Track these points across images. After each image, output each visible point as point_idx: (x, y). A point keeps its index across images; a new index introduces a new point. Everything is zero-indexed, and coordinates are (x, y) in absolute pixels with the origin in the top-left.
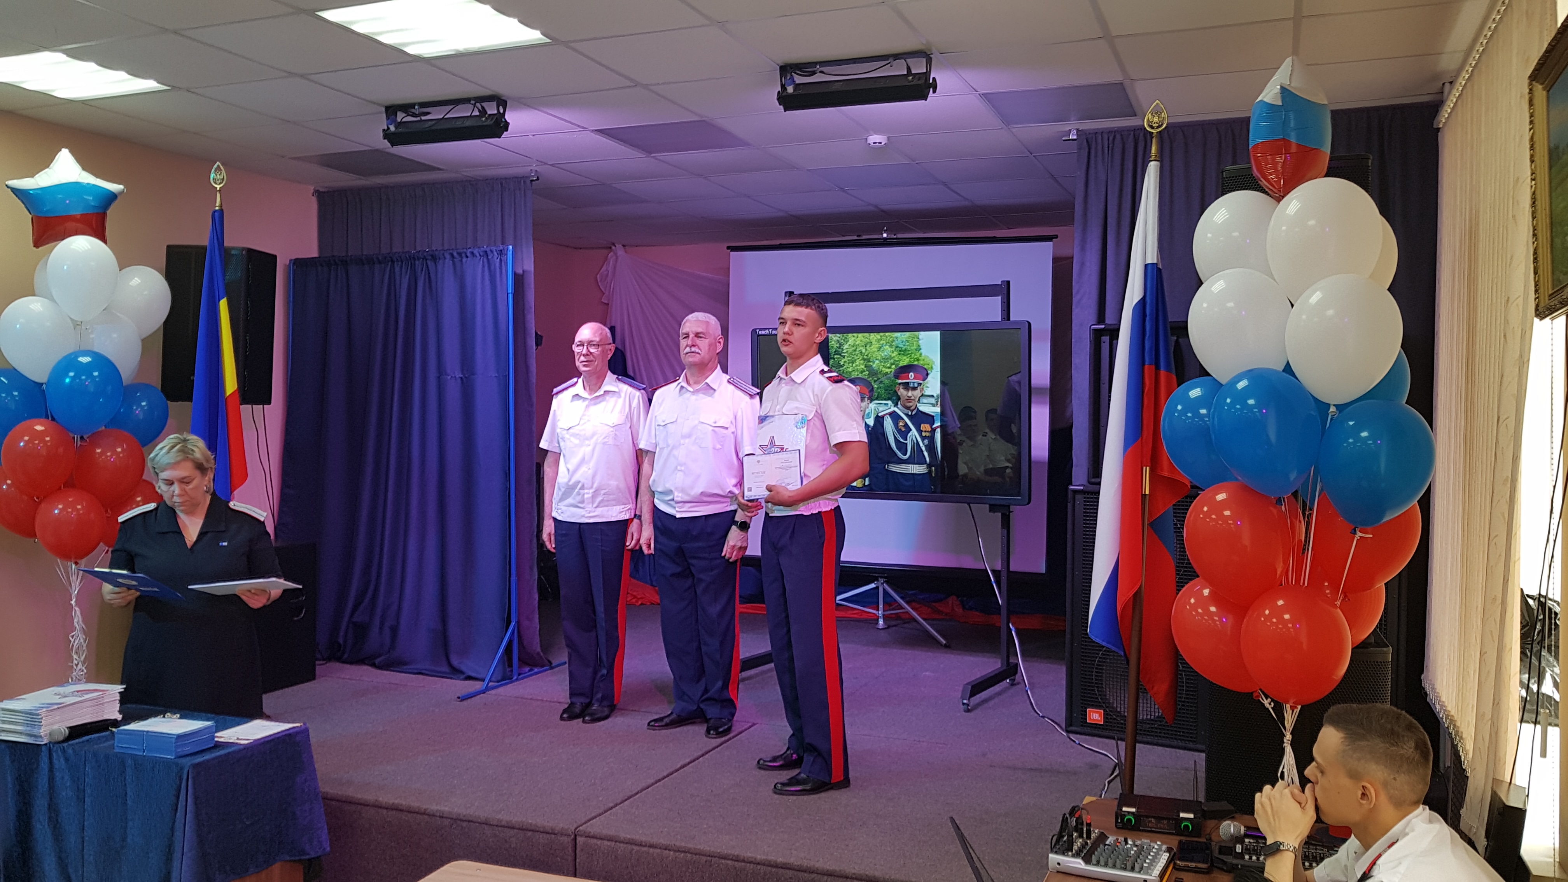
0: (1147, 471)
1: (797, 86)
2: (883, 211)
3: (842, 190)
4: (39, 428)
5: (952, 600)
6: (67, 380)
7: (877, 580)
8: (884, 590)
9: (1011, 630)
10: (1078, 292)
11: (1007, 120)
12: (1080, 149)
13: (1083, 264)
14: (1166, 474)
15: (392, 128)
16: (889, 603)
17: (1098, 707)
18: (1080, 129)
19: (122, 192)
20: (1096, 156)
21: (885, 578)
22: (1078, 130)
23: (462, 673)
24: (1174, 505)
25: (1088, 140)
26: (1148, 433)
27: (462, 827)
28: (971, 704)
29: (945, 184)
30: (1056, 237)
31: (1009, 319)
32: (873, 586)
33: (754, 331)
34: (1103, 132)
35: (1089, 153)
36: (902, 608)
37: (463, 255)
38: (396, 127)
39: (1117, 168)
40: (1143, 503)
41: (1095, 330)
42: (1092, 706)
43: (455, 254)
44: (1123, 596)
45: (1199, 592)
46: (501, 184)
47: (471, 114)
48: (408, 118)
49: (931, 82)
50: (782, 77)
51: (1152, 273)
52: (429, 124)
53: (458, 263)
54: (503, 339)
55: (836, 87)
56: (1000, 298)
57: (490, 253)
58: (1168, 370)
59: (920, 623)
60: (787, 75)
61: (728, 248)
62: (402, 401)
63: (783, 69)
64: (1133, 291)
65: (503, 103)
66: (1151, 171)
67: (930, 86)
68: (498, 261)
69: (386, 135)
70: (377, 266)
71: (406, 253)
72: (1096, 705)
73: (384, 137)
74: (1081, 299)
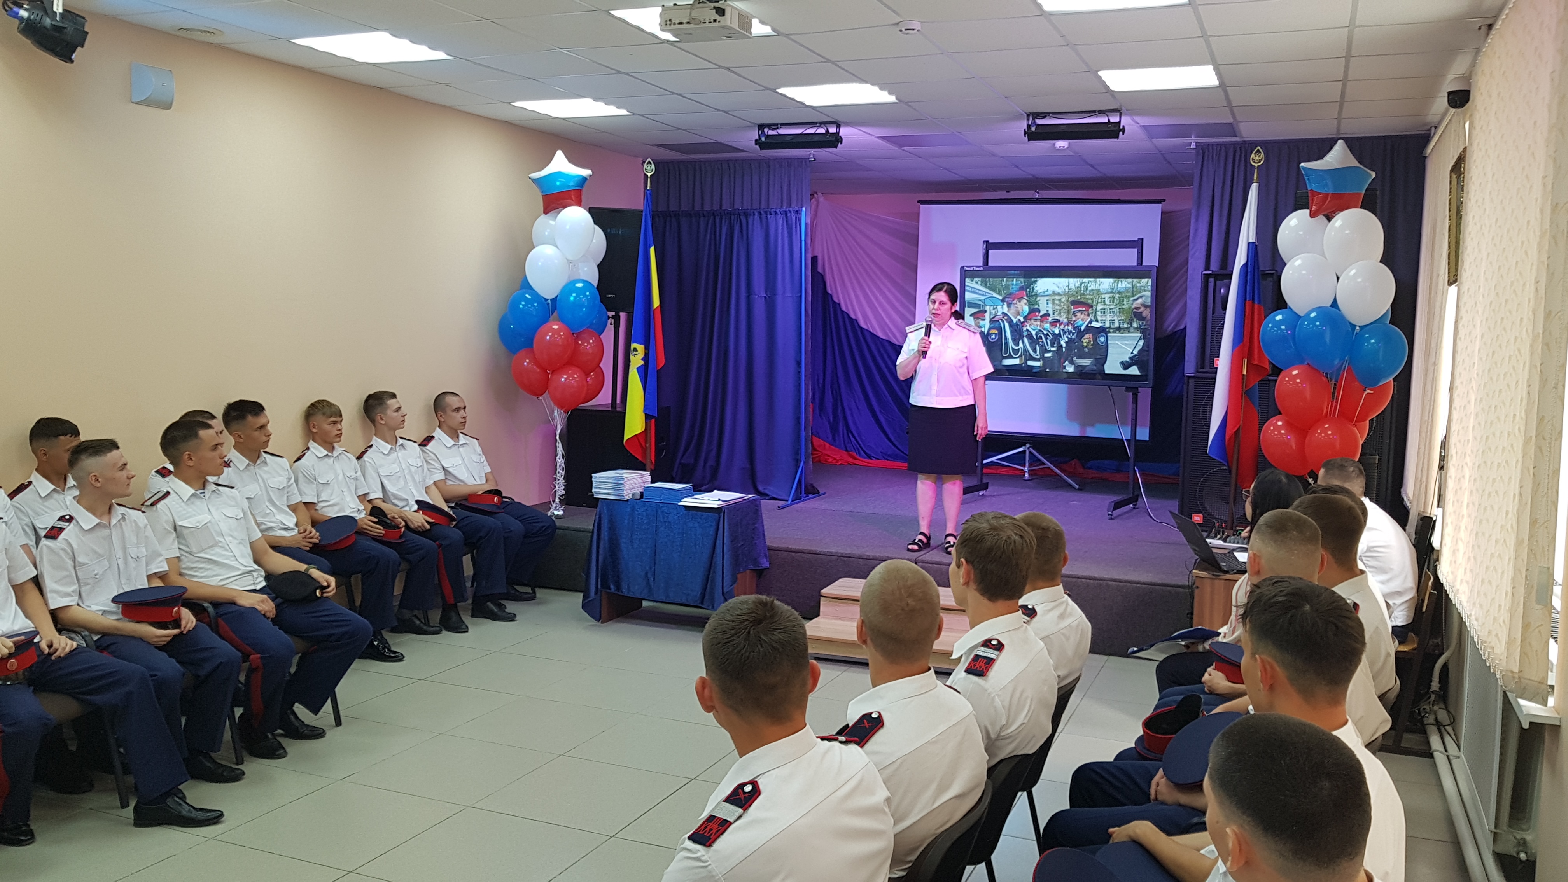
0: (1245, 361)
1: (1038, 126)
2: (1037, 178)
3: (1017, 167)
4: (555, 327)
5: (1073, 462)
6: (572, 298)
7: (1025, 445)
8: (1030, 452)
9: (1135, 471)
10: (1192, 249)
11: (1151, 137)
12: (1197, 154)
13: (1196, 230)
14: (1256, 363)
15: (763, 139)
16: (1034, 460)
18: (1199, 141)
19: (590, 176)
20: (1208, 160)
21: (1030, 443)
22: (1196, 142)
23: (767, 495)
24: (1261, 381)
25: (1202, 149)
26: (1247, 339)
27: (844, 561)
28: (1114, 515)
29: (1092, 166)
30: (1164, 200)
31: (1141, 264)
32: (1021, 449)
33: (963, 267)
34: (1213, 145)
35: (1203, 158)
36: (1044, 464)
37: (768, 213)
38: (766, 139)
39: (1222, 168)
40: (1243, 379)
41: (1205, 274)
42: (1196, 512)
43: (762, 212)
44: (1230, 431)
45: (1276, 423)
46: (788, 163)
47: (817, 132)
48: (771, 132)
49: (1121, 127)
50: (1028, 120)
51: (1252, 248)
52: (789, 138)
53: (764, 220)
54: (797, 270)
55: (1062, 128)
56: (1136, 250)
57: (788, 212)
58: (1259, 303)
59: (1058, 475)
60: (1031, 119)
61: (918, 202)
62: (721, 311)
63: (1028, 115)
64: (1241, 258)
65: (838, 126)
66: (1254, 188)
67: (1121, 130)
68: (794, 218)
69: (757, 142)
70: (702, 219)
71: (724, 210)
72: (1199, 512)
73: (756, 144)
74: (1195, 253)
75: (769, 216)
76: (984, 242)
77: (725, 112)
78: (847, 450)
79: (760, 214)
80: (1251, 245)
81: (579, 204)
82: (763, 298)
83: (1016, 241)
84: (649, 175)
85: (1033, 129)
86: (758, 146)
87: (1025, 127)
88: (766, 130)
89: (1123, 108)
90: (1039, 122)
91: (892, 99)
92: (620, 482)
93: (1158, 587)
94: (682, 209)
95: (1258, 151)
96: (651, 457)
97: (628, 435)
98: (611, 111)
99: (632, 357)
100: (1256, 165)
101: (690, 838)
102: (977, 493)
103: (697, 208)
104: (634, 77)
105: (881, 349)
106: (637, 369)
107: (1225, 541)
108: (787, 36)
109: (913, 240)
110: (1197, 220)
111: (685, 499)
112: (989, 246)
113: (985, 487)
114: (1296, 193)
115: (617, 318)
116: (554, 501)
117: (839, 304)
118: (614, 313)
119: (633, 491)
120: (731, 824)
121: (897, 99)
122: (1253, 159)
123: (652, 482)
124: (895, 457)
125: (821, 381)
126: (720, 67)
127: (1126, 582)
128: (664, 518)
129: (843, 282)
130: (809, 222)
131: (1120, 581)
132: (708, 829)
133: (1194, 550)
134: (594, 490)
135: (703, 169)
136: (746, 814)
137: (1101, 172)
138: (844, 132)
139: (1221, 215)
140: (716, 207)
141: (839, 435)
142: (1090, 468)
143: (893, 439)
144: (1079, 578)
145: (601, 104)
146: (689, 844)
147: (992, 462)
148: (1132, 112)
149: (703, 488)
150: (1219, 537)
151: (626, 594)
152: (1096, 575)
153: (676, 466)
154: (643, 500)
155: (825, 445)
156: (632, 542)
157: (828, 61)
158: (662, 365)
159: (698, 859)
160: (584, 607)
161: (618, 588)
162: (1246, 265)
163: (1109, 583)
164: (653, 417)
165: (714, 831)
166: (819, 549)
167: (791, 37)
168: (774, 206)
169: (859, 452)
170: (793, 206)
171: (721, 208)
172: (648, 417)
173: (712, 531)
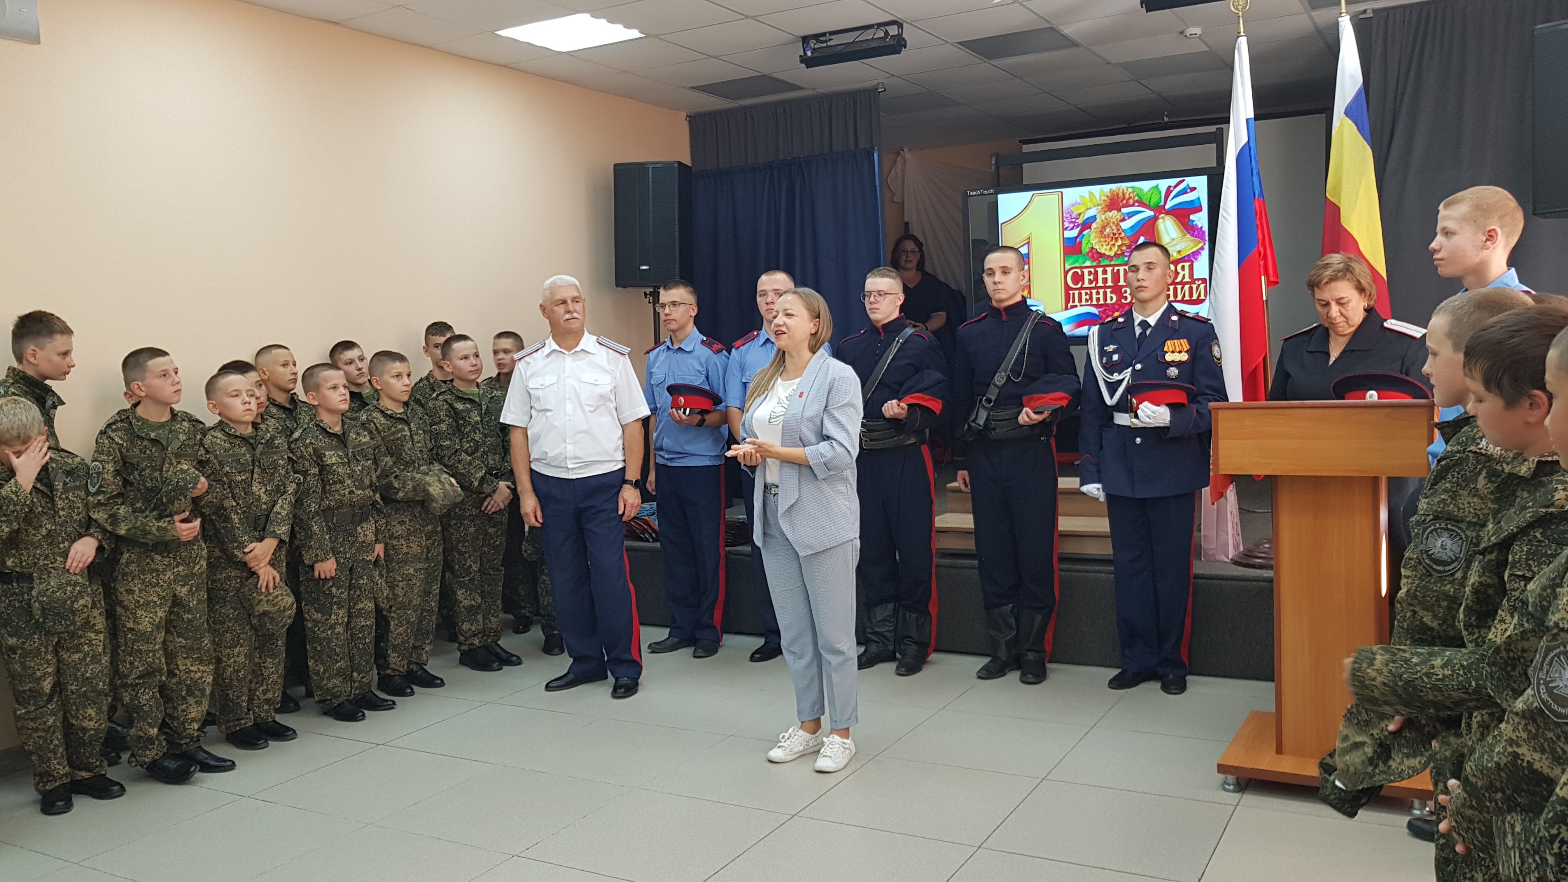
2: (1165, 98)
3: (1138, 80)
15: (809, 54)
18: (1376, 7)
37: (834, 159)
43: (827, 158)
46: (853, 97)
47: (874, 37)
48: (818, 45)
52: (840, 48)
57: (857, 156)
61: (1020, 141)
65: (901, 27)
68: (865, 163)
70: (757, 173)
71: (782, 160)
73: (802, 62)
75: (835, 163)
77: (754, 18)
79: (825, 160)
86: (804, 65)
88: (812, 43)
94: (735, 165)
98: (618, 33)
103: (751, 161)
135: (754, 114)
140: (772, 157)
145: (602, 23)
168: (839, 149)
170: (862, 146)
171: (778, 159)
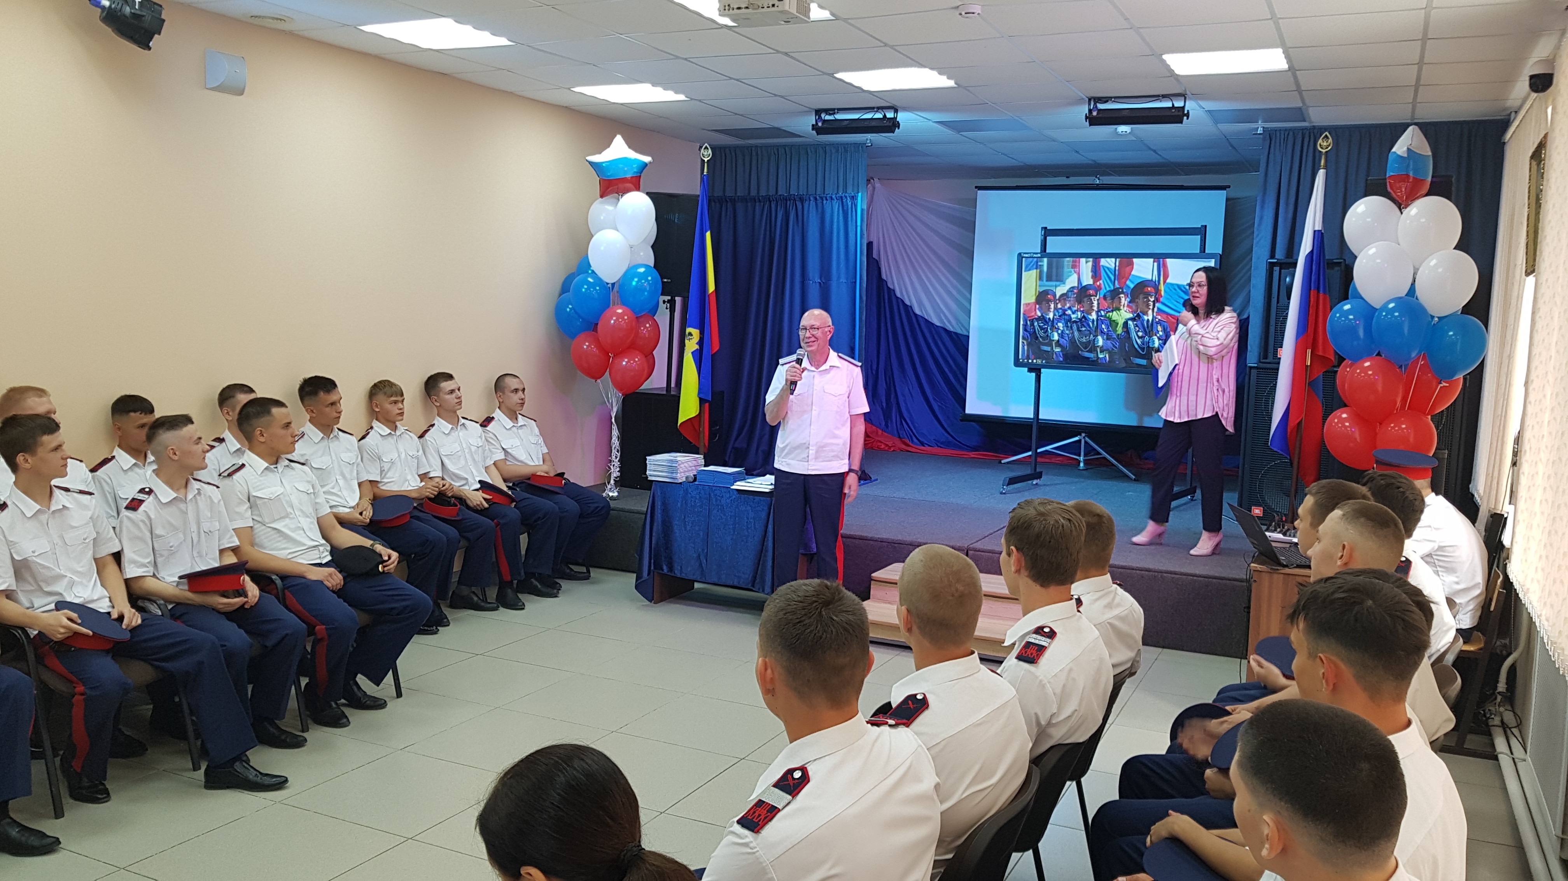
0: (1309, 351)
1: (1100, 111)
2: (1098, 164)
3: (1078, 152)
4: (620, 311)
5: (1129, 452)
6: (634, 283)
7: (1081, 435)
8: (1086, 442)
10: (1257, 236)
11: (1216, 122)
12: (1264, 139)
13: (1262, 217)
14: (1321, 353)
15: (820, 124)
16: (1089, 450)
17: (1260, 506)
18: (1265, 126)
19: (650, 163)
20: (1275, 146)
21: (1085, 433)
22: (1264, 128)
24: (1324, 372)
25: (1270, 135)
26: (1311, 330)
27: (895, 547)
29: (1155, 151)
30: (1229, 187)
31: (1204, 252)
32: (1077, 439)
33: (1020, 254)
34: (1280, 130)
35: (1270, 144)
36: (1099, 454)
37: (824, 199)
38: (822, 124)
39: (1290, 153)
40: (1306, 370)
41: (1270, 263)
42: (1255, 505)
43: (818, 198)
44: (1292, 422)
45: (1340, 415)
46: (844, 148)
47: (875, 117)
48: (828, 117)
49: (1186, 112)
50: (1089, 104)
51: (1318, 236)
52: (846, 123)
53: (820, 205)
54: (852, 257)
55: (1125, 113)
56: (1198, 238)
57: (844, 198)
58: (1324, 293)
59: (1113, 465)
60: (1092, 103)
61: (976, 187)
62: (775, 297)
63: (1090, 100)
64: (1306, 246)
65: (896, 111)
66: (1321, 175)
67: (1185, 115)
68: (850, 204)
69: (814, 127)
70: (757, 204)
71: (780, 195)
72: (1258, 505)
73: (813, 129)
74: (1260, 240)
75: (825, 202)
76: (1042, 228)
77: (782, 97)
78: (899, 437)
79: (816, 199)
80: (1316, 233)
81: (638, 188)
82: (818, 284)
83: (1075, 228)
84: (706, 160)
85: (1095, 113)
86: (814, 132)
87: (1087, 112)
88: (823, 115)
89: (1188, 92)
90: (1101, 106)
91: (951, 83)
92: (674, 465)
93: (1214, 580)
94: (739, 194)
95: (1326, 136)
96: (704, 440)
97: (682, 419)
98: (670, 96)
99: (687, 341)
100: (1324, 151)
101: (739, 822)
102: (1030, 482)
103: (753, 193)
104: (692, 62)
105: (936, 337)
106: (692, 353)
107: (1285, 534)
108: (845, 20)
109: (970, 226)
110: (1262, 207)
111: (738, 483)
112: (1048, 232)
113: (1039, 476)
114: (1367, 180)
115: (672, 303)
116: (609, 483)
117: (894, 290)
118: (669, 298)
119: (687, 474)
120: (779, 810)
121: (956, 83)
122: (1320, 145)
123: (705, 466)
124: (948, 445)
125: (874, 367)
126: (778, 52)
127: (1182, 574)
128: (716, 500)
129: (898, 267)
130: (865, 207)
131: (1176, 573)
132: (756, 814)
133: (1253, 543)
134: (648, 472)
135: (759, 152)
136: (794, 801)
137: (1163, 158)
138: (901, 117)
139: (1287, 204)
140: (772, 192)
141: (892, 421)
142: (1147, 459)
143: (946, 426)
144: (1133, 569)
145: (659, 90)
146: (738, 828)
147: (1046, 451)
148: (1197, 96)
149: (755, 473)
150: (1278, 530)
151: (679, 575)
152: (1151, 566)
153: (729, 451)
154: (696, 483)
155: (877, 433)
156: (685, 524)
157: (886, 45)
158: (718, 348)
159: (746, 845)
160: (636, 588)
161: (671, 569)
162: (1312, 252)
163: (1165, 575)
164: (707, 401)
165: (762, 817)
166: (870, 535)
167: (849, 21)
168: (829, 191)
169: (912, 441)
170: (850, 190)
171: (777, 193)
172: (702, 401)
173: (764, 515)
